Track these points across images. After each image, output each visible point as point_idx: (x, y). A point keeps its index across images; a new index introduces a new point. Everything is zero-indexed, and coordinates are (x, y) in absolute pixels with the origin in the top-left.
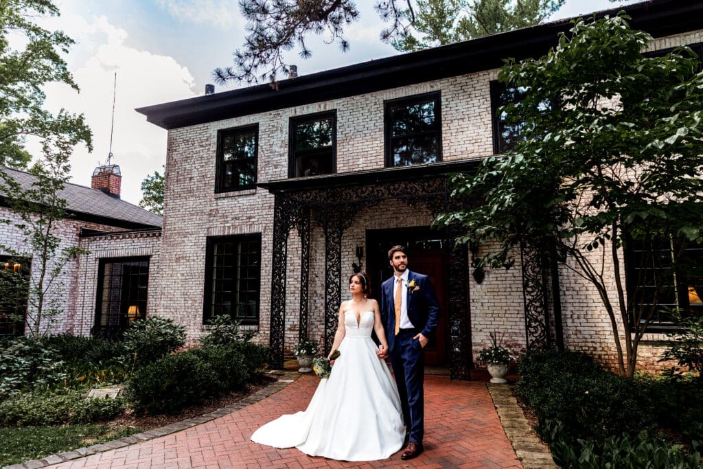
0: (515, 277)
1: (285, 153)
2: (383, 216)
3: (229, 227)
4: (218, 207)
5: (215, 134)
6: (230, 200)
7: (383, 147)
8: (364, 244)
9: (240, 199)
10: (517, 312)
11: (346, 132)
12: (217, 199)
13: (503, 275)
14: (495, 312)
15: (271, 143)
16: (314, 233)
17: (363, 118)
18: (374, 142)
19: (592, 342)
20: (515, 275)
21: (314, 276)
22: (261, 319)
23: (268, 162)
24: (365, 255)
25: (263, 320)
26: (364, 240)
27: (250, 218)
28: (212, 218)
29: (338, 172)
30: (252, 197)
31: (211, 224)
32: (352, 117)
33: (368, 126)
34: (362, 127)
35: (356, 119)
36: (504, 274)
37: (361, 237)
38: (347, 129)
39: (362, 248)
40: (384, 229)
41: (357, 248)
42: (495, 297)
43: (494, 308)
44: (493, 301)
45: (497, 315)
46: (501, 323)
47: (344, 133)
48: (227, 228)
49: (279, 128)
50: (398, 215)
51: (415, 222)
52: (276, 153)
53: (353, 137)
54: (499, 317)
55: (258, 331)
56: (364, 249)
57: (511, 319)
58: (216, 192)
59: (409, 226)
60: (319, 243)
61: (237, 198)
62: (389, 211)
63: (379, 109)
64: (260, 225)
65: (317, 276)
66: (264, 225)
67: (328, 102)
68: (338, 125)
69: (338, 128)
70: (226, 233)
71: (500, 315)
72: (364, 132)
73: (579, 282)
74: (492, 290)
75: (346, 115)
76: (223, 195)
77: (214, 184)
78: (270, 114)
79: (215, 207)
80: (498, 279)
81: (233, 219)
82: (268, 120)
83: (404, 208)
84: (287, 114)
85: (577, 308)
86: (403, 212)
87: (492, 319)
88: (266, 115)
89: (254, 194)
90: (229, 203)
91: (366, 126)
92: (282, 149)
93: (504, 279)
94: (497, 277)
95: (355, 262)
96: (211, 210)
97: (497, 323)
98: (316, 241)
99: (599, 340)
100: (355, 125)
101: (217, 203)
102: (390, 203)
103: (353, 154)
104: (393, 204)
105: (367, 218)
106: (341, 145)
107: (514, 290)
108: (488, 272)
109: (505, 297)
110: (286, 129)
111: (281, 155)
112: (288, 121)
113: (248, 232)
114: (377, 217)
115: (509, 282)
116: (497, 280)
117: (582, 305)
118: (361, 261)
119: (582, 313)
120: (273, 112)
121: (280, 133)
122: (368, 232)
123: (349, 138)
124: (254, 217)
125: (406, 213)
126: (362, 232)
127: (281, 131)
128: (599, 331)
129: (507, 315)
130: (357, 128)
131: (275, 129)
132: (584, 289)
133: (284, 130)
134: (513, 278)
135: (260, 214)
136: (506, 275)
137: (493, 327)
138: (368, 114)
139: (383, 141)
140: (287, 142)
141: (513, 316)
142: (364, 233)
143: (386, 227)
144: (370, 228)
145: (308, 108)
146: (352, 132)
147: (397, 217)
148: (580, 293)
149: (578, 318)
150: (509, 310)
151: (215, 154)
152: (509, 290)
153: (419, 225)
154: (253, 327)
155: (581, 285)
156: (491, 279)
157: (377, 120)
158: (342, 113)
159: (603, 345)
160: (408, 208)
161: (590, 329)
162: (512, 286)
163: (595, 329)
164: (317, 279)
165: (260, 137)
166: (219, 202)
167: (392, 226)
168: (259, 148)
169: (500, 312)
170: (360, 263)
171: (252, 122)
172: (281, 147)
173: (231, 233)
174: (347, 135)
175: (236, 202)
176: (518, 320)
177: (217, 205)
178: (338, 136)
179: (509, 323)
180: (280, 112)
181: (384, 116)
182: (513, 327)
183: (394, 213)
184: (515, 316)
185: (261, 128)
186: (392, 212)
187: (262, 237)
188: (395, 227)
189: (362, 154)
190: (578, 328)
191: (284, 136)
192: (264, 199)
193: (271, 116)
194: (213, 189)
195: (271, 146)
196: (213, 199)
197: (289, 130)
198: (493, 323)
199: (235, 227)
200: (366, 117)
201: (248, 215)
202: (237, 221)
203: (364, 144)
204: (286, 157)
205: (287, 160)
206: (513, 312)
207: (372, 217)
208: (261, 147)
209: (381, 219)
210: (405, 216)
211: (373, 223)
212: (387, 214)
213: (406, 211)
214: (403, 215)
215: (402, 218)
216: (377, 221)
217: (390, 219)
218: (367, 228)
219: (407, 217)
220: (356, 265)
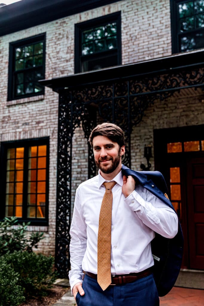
1: (70, 59)
2: (172, 115)
3: (20, 133)
4: (10, 114)
5: (7, 46)
6: (20, 106)
7: (170, 44)
8: (152, 144)
9: (30, 106)
11: (131, 33)
12: (9, 106)
15: (58, 50)
17: (148, 16)
18: (160, 40)
22: (50, 220)
23: (55, 68)
24: (153, 155)
25: (52, 221)
26: (152, 140)
27: (38, 123)
28: (4, 125)
29: (123, 63)
30: (41, 103)
31: (4, 130)
32: (136, 16)
33: (153, 24)
34: (147, 25)
35: (141, 18)
37: (148, 137)
38: (132, 29)
39: (150, 148)
40: (173, 128)
41: (146, 149)
47: (128, 33)
48: (18, 133)
49: (65, 35)
50: (188, 113)
52: (63, 60)
53: (138, 37)
55: (47, 232)
56: (153, 149)
58: (9, 99)
59: (200, 123)
61: (26, 104)
62: (178, 109)
63: (165, 5)
64: (49, 129)
66: (52, 129)
67: (112, 5)
68: (123, 26)
69: (122, 29)
70: (17, 138)
72: (150, 31)
75: (131, 15)
76: (14, 102)
77: (6, 93)
78: (57, 23)
79: (8, 115)
81: (23, 124)
82: (54, 28)
83: (194, 105)
84: (72, 21)
86: (193, 109)
88: (53, 24)
89: (42, 100)
90: (20, 110)
91: (151, 24)
92: (68, 55)
95: (143, 163)
96: (4, 117)
100: (140, 24)
101: (9, 111)
102: (180, 101)
103: (138, 54)
104: (182, 102)
105: (155, 117)
106: (126, 45)
110: (72, 36)
111: (67, 61)
112: (73, 28)
113: (37, 136)
114: (165, 116)
118: (150, 162)
120: (59, 21)
121: (66, 40)
122: (156, 132)
123: (134, 38)
124: (43, 122)
125: (197, 110)
126: (150, 132)
127: (67, 37)
130: (142, 27)
131: (61, 36)
133: (70, 37)
135: (48, 118)
138: (154, 11)
139: (170, 38)
140: (73, 48)
143: (175, 126)
144: (158, 128)
145: (92, 13)
146: (137, 32)
147: (187, 115)
151: (7, 65)
154: (43, 228)
157: (163, 17)
158: (126, 14)
160: (199, 104)
165: (47, 45)
166: (11, 109)
167: (182, 124)
168: (47, 56)
170: (148, 164)
171: (40, 32)
172: (67, 53)
173: (22, 138)
174: (132, 35)
175: (26, 109)
177: (9, 112)
178: (123, 37)
180: (66, 19)
181: (171, 12)
183: (184, 111)
185: (48, 37)
186: (181, 110)
187: (51, 140)
188: (185, 125)
189: (148, 52)
191: (70, 42)
192: (52, 104)
193: (57, 25)
194: (6, 97)
195: (58, 53)
196: (5, 107)
197: (75, 36)
199: (25, 132)
200: (151, 15)
201: (38, 120)
202: (27, 126)
203: (150, 42)
204: (72, 62)
205: (73, 65)
207: (159, 117)
208: (49, 54)
209: (169, 117)
210: (196, 113)
211: (161, 122)
212: (176, 112)
213: (197, 108)
214: (193, 113)
215: (192, 116)
216: (166, 120)
217: (180, 117)
218: (155, 128)
219: (198, 114)
220: (145, 166)
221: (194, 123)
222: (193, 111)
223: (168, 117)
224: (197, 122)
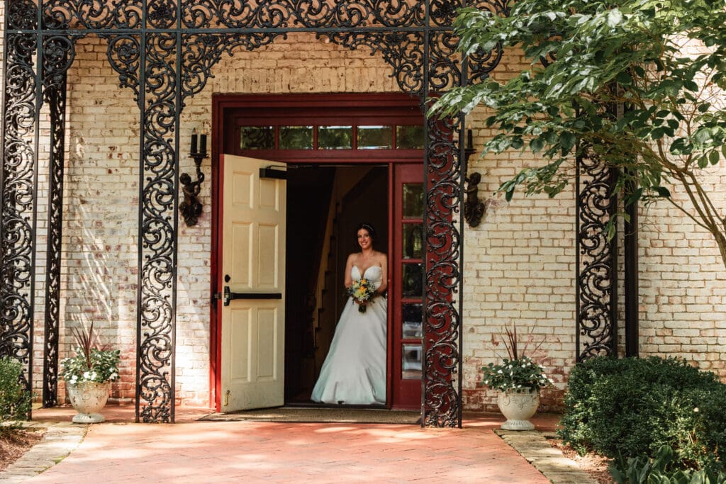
0: (549, 215)
2: (257, 63)
8: (208, 127)
10: (549, 291)
13: (525, 211)
14: (504, 290)
16: (75, 95)
19: (691, 351)
20: (550, 211)
21: (77, 201)
26: (209, 117)
36: (528, 208)
39: (204, 137)
41: (194, 138)
42: (507, 259)
43: (503, 282)
44: (502, 266)
45: (508, 298)
46: (516, 314)
50: (292, 63)
51: (334, 81)
54: (512, 301)
56: (209, 139)
57: (536, 306)
59: (318, 90)
60: (91, 119)
62: (272, 51)
65: (83, 202)
71: (514, 298)
73: (676, 228)
74: (499, 243)
80: (515, 219)
83: (307, 47)
85: (669, 283)
87: (498, 306)
93: (526, 219)
94: (512, 215)
97: (508, 314)
98: (82, 113)
99: (704, 348)
107: (545, 242)
108: (494, 203)
109: (526, 259)
115: (538, 227)
116: (512, 222)
117: (678, 276)
119: (678, 292)
122: (217, 98)
125: (313, 58)
126: (204, 98)
128: (706, 329)
129: (528, 298)
132: (685, 243)
134: (546, 219)
136: (532, 211)
137: (498, 322)
141: (540, 298)
142: (210, 101)
143: (262, 89)
144: (223, 91)
147: (290, 68)
148: (676, 252)
149: (670, 303)
150: (534, 286)
152: (537, 243)
153: (342, 89)
155: (679, 236)
156: (499, 219)
159: (712, 357)
160: (319, 46)
161: (691, 324)
162: (543, 235)
163: (698, 325)
164: (82, 207)
167: (279, 88)
169: (515, 290)
176: (550, 307)
179: (530, 314)
182: (541, 322)
183: (284, 58)
184: (546, 299)
186: (280, 55)
188: (285, 90)
190: (668, 324)
198: (498, 313)
206: (540, 291)
207: (228, 65)
209: (251, 69)
210: (311, 66)
211: (232, 78)
212: (266, 58)
213: (313, 53)
214: (306, 63)
215: (302, 71)
216: (242, 74)
217: (274, 70)
218: (217, 90)
219: (315, 68)
220: (190, 179)
221: (305, 88)
222: (304, 60)
223: (248, 67)
224: (311, 86)
